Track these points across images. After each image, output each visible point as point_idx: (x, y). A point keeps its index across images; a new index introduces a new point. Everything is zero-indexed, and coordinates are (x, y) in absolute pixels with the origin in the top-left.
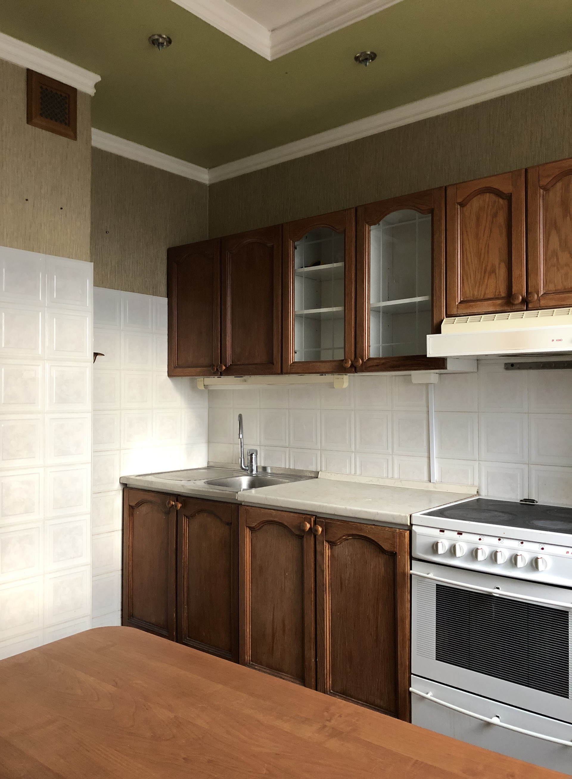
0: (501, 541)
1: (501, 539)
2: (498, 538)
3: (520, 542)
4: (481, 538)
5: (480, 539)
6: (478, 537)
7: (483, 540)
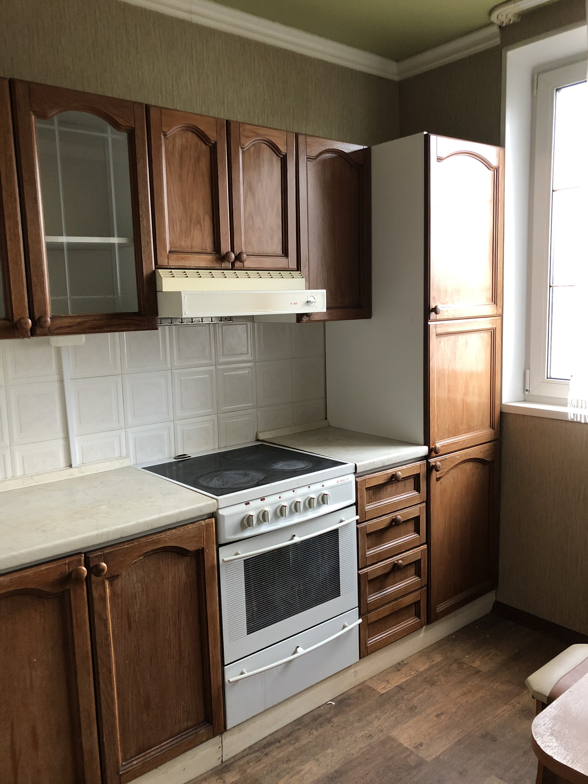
0: (295, 492)
1: (294, 490)
2: (292, 490)
3: (308, 487)
4: (281, 496)
5: (280, 498)
6: (278, 496)
7: (282, 497)
